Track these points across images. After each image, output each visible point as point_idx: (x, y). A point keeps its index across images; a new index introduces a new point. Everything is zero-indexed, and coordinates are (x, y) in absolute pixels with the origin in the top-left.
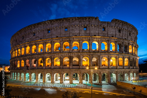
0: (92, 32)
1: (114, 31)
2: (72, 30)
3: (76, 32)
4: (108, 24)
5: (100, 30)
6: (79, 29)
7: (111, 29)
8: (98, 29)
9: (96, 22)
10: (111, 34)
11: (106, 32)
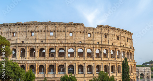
0: (78, 38)
1: (99, 37)
2: (58, 35)
3: (61, 37)
4: (93, 29)
5: (85, 36)
6: (65, 34)
7: (96, 35)
8: (83, 35)
9: (81, 28)
10: (96, 40)
11: (91, 38)
